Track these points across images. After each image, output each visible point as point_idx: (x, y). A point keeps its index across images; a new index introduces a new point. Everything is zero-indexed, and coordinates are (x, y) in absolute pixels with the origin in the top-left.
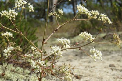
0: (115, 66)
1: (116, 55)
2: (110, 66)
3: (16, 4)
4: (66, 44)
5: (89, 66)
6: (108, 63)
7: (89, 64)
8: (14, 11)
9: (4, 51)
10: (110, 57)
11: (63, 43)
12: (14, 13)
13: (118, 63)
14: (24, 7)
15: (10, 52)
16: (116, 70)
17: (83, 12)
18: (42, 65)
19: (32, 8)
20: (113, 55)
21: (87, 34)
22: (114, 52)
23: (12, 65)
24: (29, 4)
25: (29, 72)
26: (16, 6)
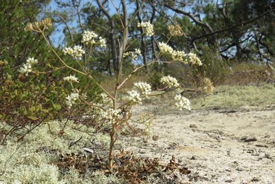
0: (196, 127)
1: (198, 114)
2: (191, 127)
3: (84, 37)
4: (146, 89)
5: (165, 127)
6: (188, 123)
7: (165, 125)
8: (81, 47)
9: (67, 98)
10: (189, 116)
11: (141, 87)
12: (80, 50)
13: (200, 123)
14: (94, 42)
15: (75, 99)
16: (199, 131)
17: (166, 51)
18: (116, 114)
19: (104, 42)
20: (193, 115)
21: (171, 78)
22: (194, 111)
23: (73, 121)
24: (100, 38)
25: (94, 130)
26: (85, 40)
